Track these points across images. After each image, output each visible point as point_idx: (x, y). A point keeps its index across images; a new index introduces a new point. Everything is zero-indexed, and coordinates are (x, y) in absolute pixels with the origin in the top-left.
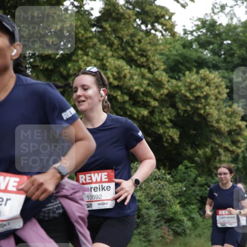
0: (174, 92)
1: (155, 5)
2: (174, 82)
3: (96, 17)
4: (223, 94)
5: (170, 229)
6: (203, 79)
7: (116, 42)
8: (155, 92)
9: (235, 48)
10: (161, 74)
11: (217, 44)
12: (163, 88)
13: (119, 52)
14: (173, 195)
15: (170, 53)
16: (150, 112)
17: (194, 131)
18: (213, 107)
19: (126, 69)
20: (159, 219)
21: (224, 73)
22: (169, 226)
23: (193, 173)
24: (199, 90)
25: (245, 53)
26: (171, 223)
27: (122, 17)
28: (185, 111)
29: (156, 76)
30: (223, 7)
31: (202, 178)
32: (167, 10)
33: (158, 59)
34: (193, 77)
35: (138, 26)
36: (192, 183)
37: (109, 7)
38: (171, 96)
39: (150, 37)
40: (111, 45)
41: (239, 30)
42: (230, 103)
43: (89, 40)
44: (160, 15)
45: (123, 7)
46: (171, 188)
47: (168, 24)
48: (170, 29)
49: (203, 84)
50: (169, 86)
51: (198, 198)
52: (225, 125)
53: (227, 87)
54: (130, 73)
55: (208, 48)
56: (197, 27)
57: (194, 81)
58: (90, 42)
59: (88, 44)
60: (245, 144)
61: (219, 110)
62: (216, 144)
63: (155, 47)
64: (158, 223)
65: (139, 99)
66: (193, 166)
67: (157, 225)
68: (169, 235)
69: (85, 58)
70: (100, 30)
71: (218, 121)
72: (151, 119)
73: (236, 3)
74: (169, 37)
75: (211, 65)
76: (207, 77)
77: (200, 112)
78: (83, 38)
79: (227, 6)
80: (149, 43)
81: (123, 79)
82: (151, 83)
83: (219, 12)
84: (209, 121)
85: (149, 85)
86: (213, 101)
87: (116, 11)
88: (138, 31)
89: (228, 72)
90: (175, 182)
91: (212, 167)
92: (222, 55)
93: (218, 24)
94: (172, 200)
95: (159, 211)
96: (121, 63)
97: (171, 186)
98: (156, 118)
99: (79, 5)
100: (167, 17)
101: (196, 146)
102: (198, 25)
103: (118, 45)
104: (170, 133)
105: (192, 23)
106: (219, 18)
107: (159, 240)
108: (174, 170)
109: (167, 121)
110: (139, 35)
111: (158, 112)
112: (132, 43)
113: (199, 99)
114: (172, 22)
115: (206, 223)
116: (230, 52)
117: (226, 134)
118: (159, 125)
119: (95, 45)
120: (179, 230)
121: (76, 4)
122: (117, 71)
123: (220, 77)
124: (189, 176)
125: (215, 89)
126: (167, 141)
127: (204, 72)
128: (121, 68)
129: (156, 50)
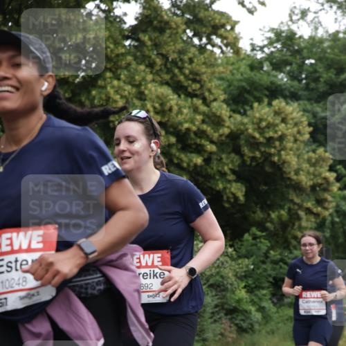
0: (239, 132)
1: (212, 10)
2: (238, 117)
3: (130, 26)
4: (304, 134)
5: (232, 323)
6: (277, 113)
7: (159, 61)
8: (212, 131)
9: (321, 70)
10: (220, 107)
11: (297, 63)
12: (223, 126)
13: (163, 76)
14: (236, 276)
15: (232, 77)
16: (205, 160)
17: (266, 185)
18: (291, 152)
19: (172, 99)
20: (217, 309)
21: (306, 105)
22: (230, 319)
23: (265, 244)
24: (271, 129)
25: (333, 76)
26: (234, 316)
27: (167, 26)
28: (253, 158)
29: (214, 110)
30: (304, 13)
31: (276, 251)
32: (228, 18)
33: (215, 85)
34: (263, 111)
35: (189, 40)
36: (262, 259)
37: (149, 12)
38: (234, 137)
39: (206, 55)
40: (151, 65)
41: (326, 44)
42: (314, 147)
43: (121, 57)
44: (219, 24)
45: (168, 12)
46: (234, 266)
47: (230, 37)
48: (233, 43)
49: (278, 121)
50: (231, 122)
51: (271, 279)
52: (306, 178)
53: (310, 125)
54: (177, 104)
55: (284, 70)
56: (269, 41)
57: (265, 117)
58: (122, 60)
59: (119, 63)
60: (334, 204)
61: (298, 156)
62: (295, 204)
63: (213, 70)
64: (216, 314)
65: (189, 142)
66: (264, 236)
67: (215, 318)
68: (230, 332)
69: (116, 83)
70: (136, 44)
71: (297, 172)
72: (206, 169)
73: (322, 7)
74: (231, 55)
75: (288, 94)
76: (284, 110)
77: (273, 159)
78: (113, 55)
79: (310, 12)
80: (204, 63)
81: (168, 112)
82: (207, 120)
83: (298, 20)
84: (285, 172)
85: (203, 121)
86: (291, 144)
87: (159, 18)
88: (189, 46)
89: (312, 104)
90: (239, 257)
91: (290, 236)
92: (302, 79)
93: (297, 36)
94: (235, 283)
95: (218, 299)
96: (166, 91)
97: (233, 263)
98: (212, 169)
99: (107, 8)
100: (229, 28)
101: (268, 207)
102: (270, 38)
103: (161, 65)
104: (233, 190)
105: (263, 35)
106: (298, 28)
107: (217, 339)
108: (237, 241)
109: (228, 172)
110: (190, 52)
111: (217, 159)
112: (180, 63)
113: (271, 141)
114: (236, 34)
115: (281, 314)
116: (314, 76)
117: (309, 189)
118: (217, 177)
119: (129, 64)
120: (244, 325)
121: (103, 6)
122: (160, 102)
123: (300, 111)
124: (259, 249)
125: (293, 127)
126: (228, 201)
127: (279, 103)
128: (166, 97)
129: (213, 73)
